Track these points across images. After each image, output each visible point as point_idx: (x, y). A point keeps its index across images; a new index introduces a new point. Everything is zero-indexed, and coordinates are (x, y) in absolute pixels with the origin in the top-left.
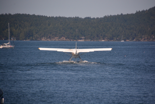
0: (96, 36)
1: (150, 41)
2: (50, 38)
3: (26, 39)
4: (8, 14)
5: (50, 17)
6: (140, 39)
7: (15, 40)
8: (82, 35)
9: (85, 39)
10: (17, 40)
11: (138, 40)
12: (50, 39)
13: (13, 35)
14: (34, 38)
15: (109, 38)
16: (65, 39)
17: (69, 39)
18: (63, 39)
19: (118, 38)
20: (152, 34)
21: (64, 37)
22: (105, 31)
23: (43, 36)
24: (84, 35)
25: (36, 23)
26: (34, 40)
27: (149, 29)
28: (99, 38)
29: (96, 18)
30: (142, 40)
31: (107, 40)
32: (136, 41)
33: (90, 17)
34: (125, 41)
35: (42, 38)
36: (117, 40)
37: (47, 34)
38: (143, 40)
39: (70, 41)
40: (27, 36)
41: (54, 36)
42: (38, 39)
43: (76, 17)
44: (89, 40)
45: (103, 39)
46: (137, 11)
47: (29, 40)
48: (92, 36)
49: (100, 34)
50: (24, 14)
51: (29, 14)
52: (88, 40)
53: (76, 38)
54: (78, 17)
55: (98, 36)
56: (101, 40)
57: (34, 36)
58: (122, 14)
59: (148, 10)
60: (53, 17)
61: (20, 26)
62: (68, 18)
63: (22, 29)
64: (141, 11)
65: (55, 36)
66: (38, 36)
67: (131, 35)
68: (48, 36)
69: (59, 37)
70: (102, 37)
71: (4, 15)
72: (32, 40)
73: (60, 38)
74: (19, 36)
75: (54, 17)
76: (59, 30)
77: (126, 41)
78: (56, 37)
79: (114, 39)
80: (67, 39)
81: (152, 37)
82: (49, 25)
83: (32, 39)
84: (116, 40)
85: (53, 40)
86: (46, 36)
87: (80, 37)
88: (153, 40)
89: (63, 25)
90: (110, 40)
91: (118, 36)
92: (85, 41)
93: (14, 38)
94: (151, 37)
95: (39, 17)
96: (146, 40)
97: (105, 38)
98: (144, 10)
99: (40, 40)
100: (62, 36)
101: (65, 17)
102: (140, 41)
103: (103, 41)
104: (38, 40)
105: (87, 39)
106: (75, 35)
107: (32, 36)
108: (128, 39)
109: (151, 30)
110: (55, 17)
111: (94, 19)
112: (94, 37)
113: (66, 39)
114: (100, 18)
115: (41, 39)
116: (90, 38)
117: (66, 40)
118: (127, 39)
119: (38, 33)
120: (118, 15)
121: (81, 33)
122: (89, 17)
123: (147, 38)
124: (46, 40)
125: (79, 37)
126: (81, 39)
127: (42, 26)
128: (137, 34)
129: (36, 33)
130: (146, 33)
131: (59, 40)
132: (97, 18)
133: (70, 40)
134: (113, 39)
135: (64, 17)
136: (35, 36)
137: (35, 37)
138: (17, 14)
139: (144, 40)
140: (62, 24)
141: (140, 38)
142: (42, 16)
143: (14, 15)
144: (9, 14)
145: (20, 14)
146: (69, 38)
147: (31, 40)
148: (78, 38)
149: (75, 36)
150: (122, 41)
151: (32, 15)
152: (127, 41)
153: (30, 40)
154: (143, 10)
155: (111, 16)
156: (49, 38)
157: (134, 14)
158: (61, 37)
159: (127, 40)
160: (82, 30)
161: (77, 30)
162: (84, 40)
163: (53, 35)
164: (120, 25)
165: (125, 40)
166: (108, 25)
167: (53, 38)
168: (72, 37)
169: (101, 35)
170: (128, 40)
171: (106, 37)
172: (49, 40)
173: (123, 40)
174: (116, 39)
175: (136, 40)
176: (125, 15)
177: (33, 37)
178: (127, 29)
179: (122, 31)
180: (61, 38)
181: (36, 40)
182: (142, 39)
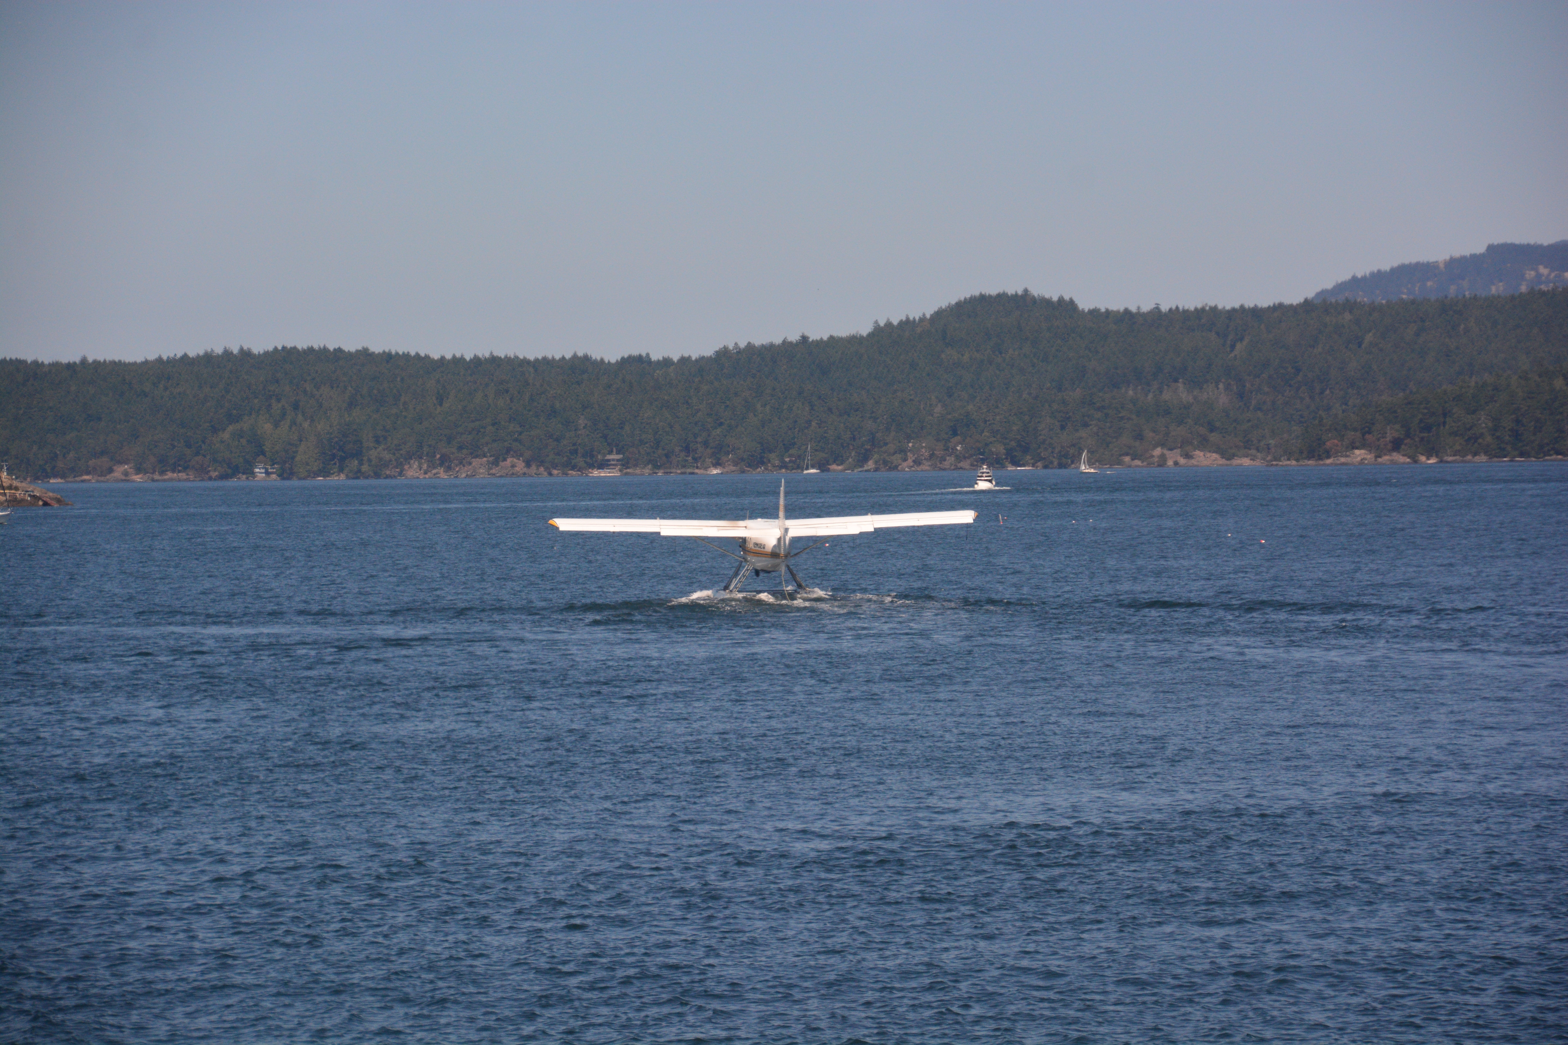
0: (677, 449)
1: (944, 469)
2: (445, 462)
3: (325, 472)
4: (236, 351)
5: (443, 358)
6: (896, 459)
7: (274, 476)
8: (609, 444)
9: (625, 464)
10: (284, 479)
11: (885, 463)
12: (449, 469)
13: (263, 453)
14: (365, 468)
15: (743, 460)
16: (520, 466)
17: (542, 469)
18: (513, 466)
19: (790, 456)
20: (955, 433)
21: (519, 455)
22: (721, 424)
23: (409, 457)
24: (617, 445)
25: (375, 392)
26: (367, 478)
27: (938, 409)
28: (695, 460)
29: (675, 359)
30: (905, 464)
31: (734, 468)
32: (876, 470)
33: (648, 355)
34: (822, 471)
35: (406, 467)
36: (784, 466)
37: (430, 446)
38: (910, 462)
39: (550, 474)
40: (334, 456)
41: (465, 451)
42: (388, 472)
43: (575, 356)
44: (647, 471)
45: (716, 464)
46: (876, 322)
47: (343, 476)
48: (660, 451)
49: (699, 440)
50: (316, 347)
51: (339, 350)
52: (638, 471)
53: (580, 461)
54: (586, 358)
55: (687, 449)
56: (706, 469)
57: (365, 458)
58: (804, 338)
59: (928, 316)
60: (462, 359)
61: (296, 406)
62: (537, 360)
63: (306, 425)
64: (895, 322)
65: (471, 454)
66: (387, 456)
67: (854, 438)
68: (438, 456)
69: (491, 459)
70: (709, 451)
71: (218, 356)
72: (358, 478)
73: (496, 463)
74: (293, 458)
75: (465, 360)
76: (493, 424)
77: (828, 470)
78: (477, 457)
79: (769, 461)
80: (534, 467)
81: (954, 449)
82: (441, 400)
83: (359, 471)
84: (781, 467)
85: (464, 475)
86: (427, 455)
87: (599, 457)
88: (959, 465)
89: (511, 400)
90: (750, 466)
91: (787, 449)
92: (627, 474)
93: (266, 469)
94: (947, 449)
95: (388, 362)
96: (926, 466)
97: (724, 459)
98: (911, 318)
99: (395, 477)
100: (508, 450)
101: (521, 357)
102: (896, 468)
103: (715, 472)
104: (387, 477)
105: (636, 466)
106: (574, 445)
107: (358, 454)
108: (838, 459)
109: (949, 417)
110: (468, 359)
111: (666, 362)
112: (667, 456)
113: (528, 464)
114: (696, 360)
115: (402, 471)
116: (650, 462)
117: (525, 470)
118: (834, 462)
119: (385, 438)
120: (784, 341)
121: (605, 437)
122: (644, 355)
123: (932, 456)
124: (425, 473)
125: (592, 456)
126: (602, 465)
127: (405, 403)
128: (879, 435)
129: (378, 442)
130: (922, 428)
131: (493, 471)
132: (684, 360)
133: (546, 469)
134: (763, 463)
135: (517, 357)
136: (373, 454)
137: (370, 460)
138: (280, 348)
139: (917, 462)
140: (507, 391)
141: (895, 453)
142: (406, 356)
143: (267, 353)
144: (242, 349)
145: (295, 348)
146: (542, 463)
147: (350, 475)
148: (588, 460)
149: (575, 452)
150: (807, 469)
151: (357, 351)
152: (834, 471)
153: (348, 477)
154: (908, 318)
155: (750, 346)
156: (441, 465)
157: (862, 337)
158: (505, 460)
159: (834, 467)
160: (608, 419)
161: (582, 422)
162: (621, 471)
163: (460, 448)
164: (800, 394)
165: (823, 466)
166: (736, 394)
167: (461, 463)
168: (558, 454)
169: (706, 444)
170: (840, 468)
171: (728, 453)
172: (443, 475)
173: (813, 467)
174: (777, 463)
175: (876, 462)
176: (819, 343)
177: (361, 463)
178: (830, 410)
179: (809, 422)
180: (502, 464)
181: (377, 475)
182: (905, 460)
